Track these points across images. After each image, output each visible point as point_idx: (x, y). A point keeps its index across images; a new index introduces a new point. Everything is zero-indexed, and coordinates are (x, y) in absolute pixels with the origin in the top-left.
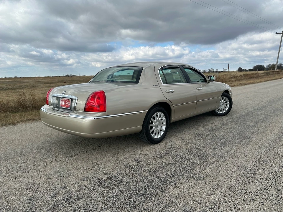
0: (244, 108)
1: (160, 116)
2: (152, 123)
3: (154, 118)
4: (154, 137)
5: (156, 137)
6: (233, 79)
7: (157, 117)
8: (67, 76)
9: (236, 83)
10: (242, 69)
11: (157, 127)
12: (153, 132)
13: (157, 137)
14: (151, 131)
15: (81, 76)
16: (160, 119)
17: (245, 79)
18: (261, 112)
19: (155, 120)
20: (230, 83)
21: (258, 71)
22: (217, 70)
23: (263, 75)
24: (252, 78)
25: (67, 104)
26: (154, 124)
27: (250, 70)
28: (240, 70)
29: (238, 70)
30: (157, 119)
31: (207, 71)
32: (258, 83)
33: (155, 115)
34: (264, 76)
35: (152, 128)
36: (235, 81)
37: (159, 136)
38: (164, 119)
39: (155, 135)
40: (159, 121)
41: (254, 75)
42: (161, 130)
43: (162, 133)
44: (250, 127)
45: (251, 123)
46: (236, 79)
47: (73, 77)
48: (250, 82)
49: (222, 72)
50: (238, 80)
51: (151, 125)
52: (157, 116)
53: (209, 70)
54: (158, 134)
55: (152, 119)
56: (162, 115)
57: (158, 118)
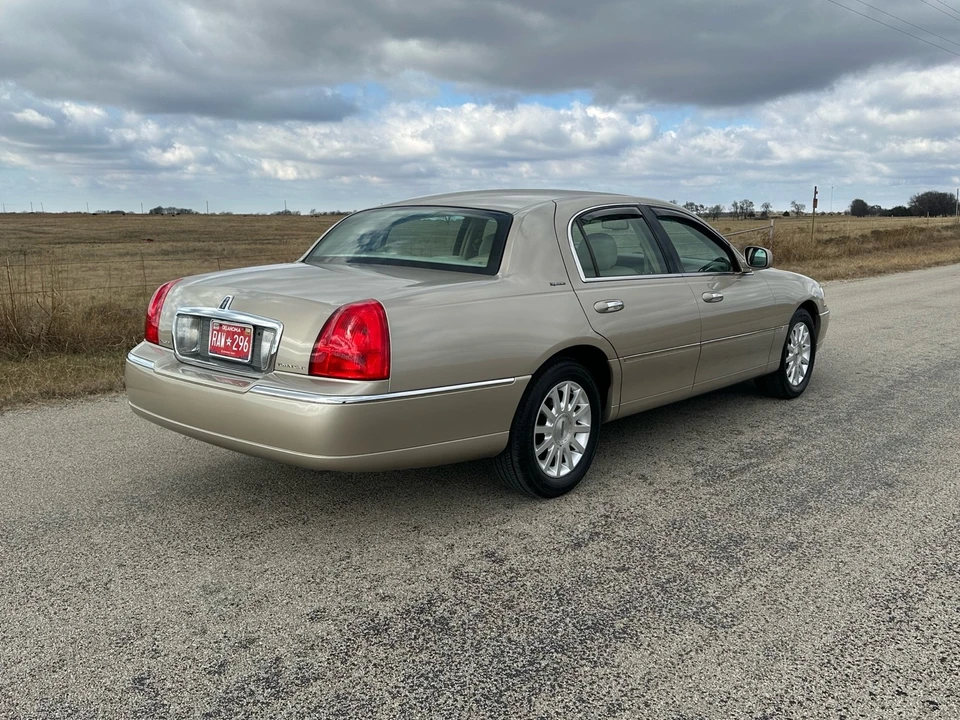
0: (875, 371)
1: (571, 396)
2: (543, 421)
3: (550, 404)
4: (548, 472)
5: (553, 473)
6: (831, 250)
7: (561, 400)
8: (158, 211)
9: (843, 265)
10: (865, 205)
11: (558, 434)
12: (543, 456)
13: (559, 472)
14: (538, 451)
15: (213, 215)
16: (570, 407)
17: (878, 249)
18: (935, 386)
19: (554, 411)
20: (817, 263)
21: (931, 215)
22: (767, 206)
23: (950, 233)
24: (905, 245)
25: (238, 346)
26: (548, 424)
27: (899, 212)
28: (860, 209)
29: (849, 209)
30: (559, 408)
31: (727, 211)
32: (929, 266)
33: (553, 393)
34: (952, 237)
35: (540, 438)
36: (839, 257)
37: (565, 471)
38: (585, 405)
39: (553, 464)
40: (567, 415)
41: (915, 236)
42: (572, 449)
43: (577, 458)
44: (895, 443)
45: (901, 429)
46: (843, 248)
47: (182, 217)
48: (895, 261)
49: (786, 214)
50: (852, 254)
51: (537, 430)
52: (561, 394)
53: (735, 205)
54: (564, 461)
55: (543, 407)
56: (578, 391)
57: (563, 405)
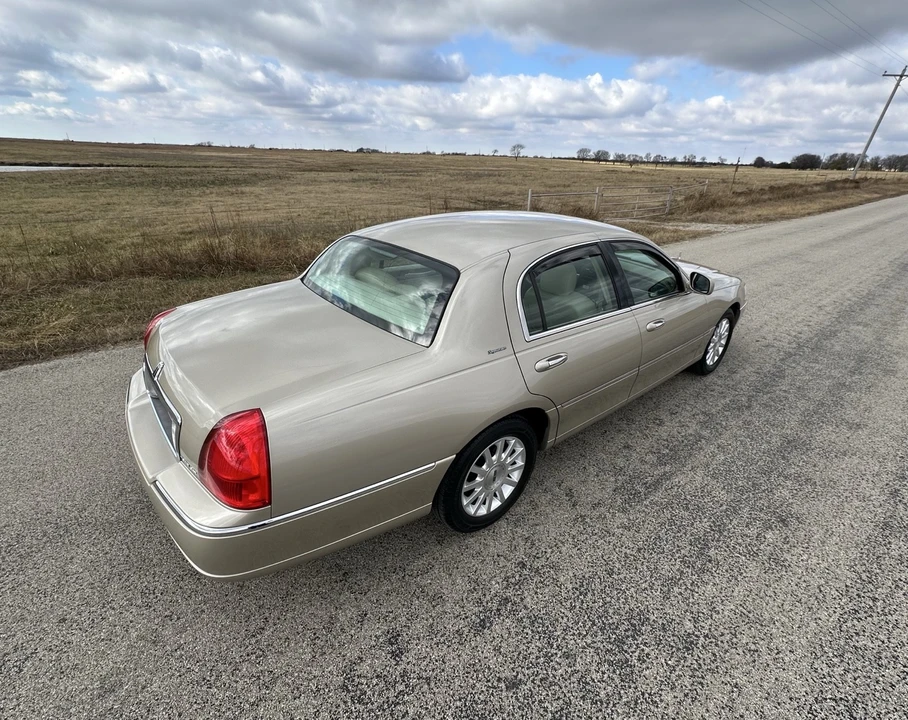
0: (770, 337)
1: (514, 452)
2: (481, 463)
3: (493, 451)
5: (471, 510)
6: (741, 200)
11: (491, 481)
13: (476, 511)
14: (466, 487)
15: (390, 153)
16: (509, 460)
17: (770, 200)
19: (494, 458)
22: (704, 159)
24: (788, 197)
26: (484, 467)
27: (784, 166)
28: (760, 163)
30: (500, 457)
31: (680, 161)
32: (804, 216)
33: (500, 443)
35: (473, 477)
36: (745, 205)
37: (483, 511)
38: (520, 449)
39: (474, 503)
40: (500, 464)
42: (495, 495)
43: (508, 491)
46: (749, 198)
47: (373, 155)
48: (780, 210)
50: (753, 202)
53: (685, 157)
55: (486, 451)
57: (504, 456)
